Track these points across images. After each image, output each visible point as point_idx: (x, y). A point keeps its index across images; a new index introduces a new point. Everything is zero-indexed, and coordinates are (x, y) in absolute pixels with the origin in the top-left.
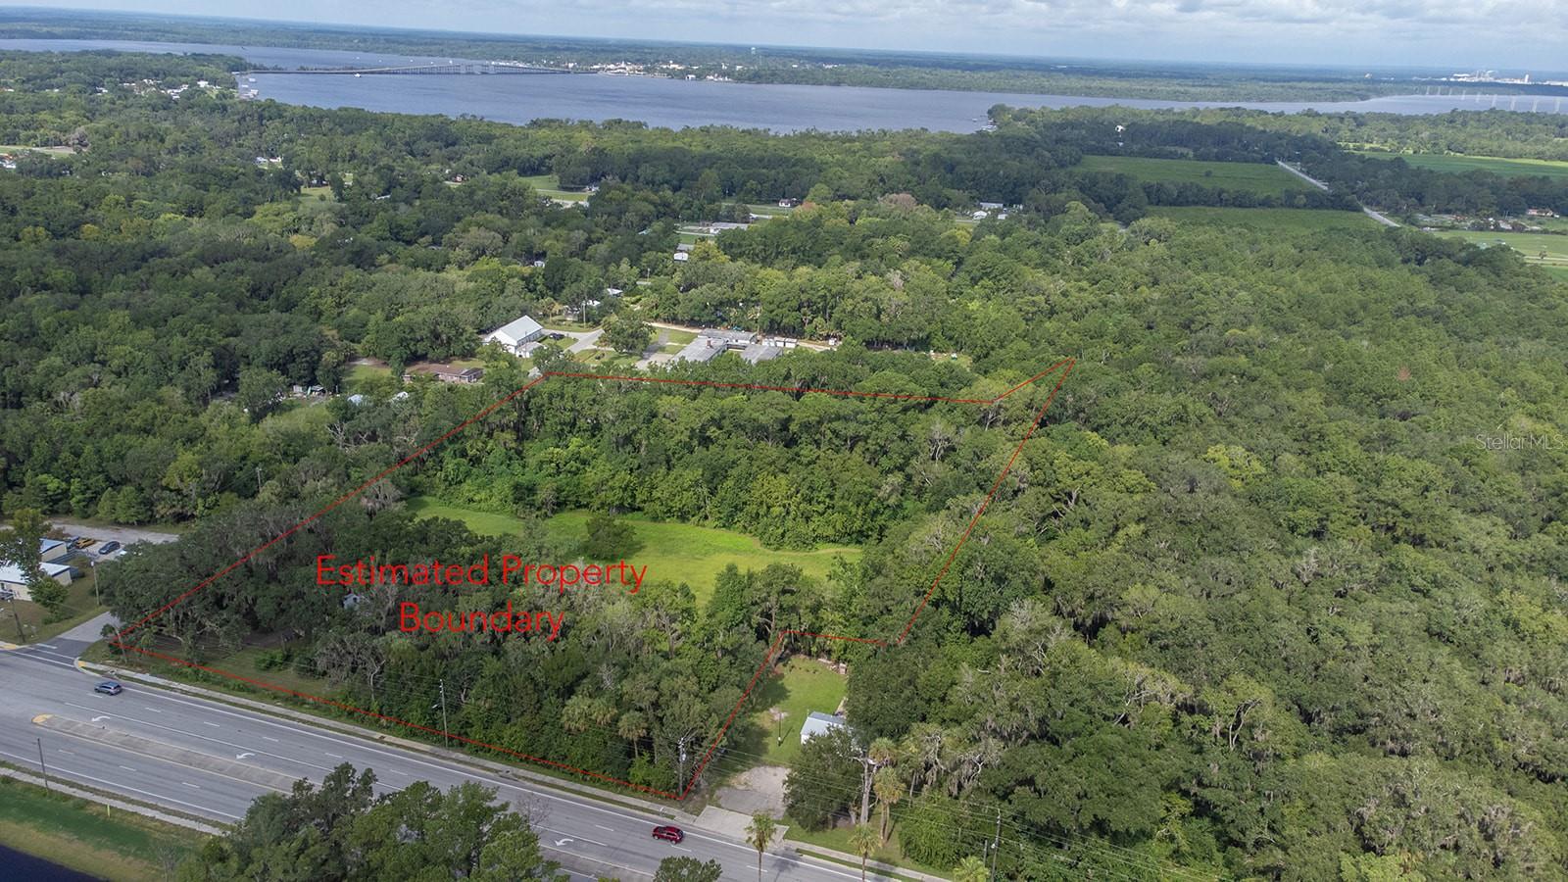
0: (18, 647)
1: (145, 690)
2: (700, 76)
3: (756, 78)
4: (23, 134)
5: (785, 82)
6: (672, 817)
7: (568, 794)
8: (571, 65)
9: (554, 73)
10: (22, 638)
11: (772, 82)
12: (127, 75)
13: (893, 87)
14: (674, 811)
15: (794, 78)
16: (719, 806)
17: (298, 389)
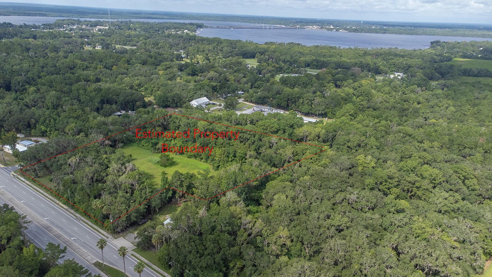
0: (3, 166)
1: (19, 182)
2: (337, 30)
3: (356, 31)
4: (128, 43)
5: (366, 32)
6: (108, 238)
7: (89, 227)
8: (298, 26)
9: (291, 29)
10: (6, 164)
11: (361, 32)
12: (168, 28)
13: (405, 34)
14: (110, 236)
15: (370, 31)
16: (124, 238)
17: (130, 112)
